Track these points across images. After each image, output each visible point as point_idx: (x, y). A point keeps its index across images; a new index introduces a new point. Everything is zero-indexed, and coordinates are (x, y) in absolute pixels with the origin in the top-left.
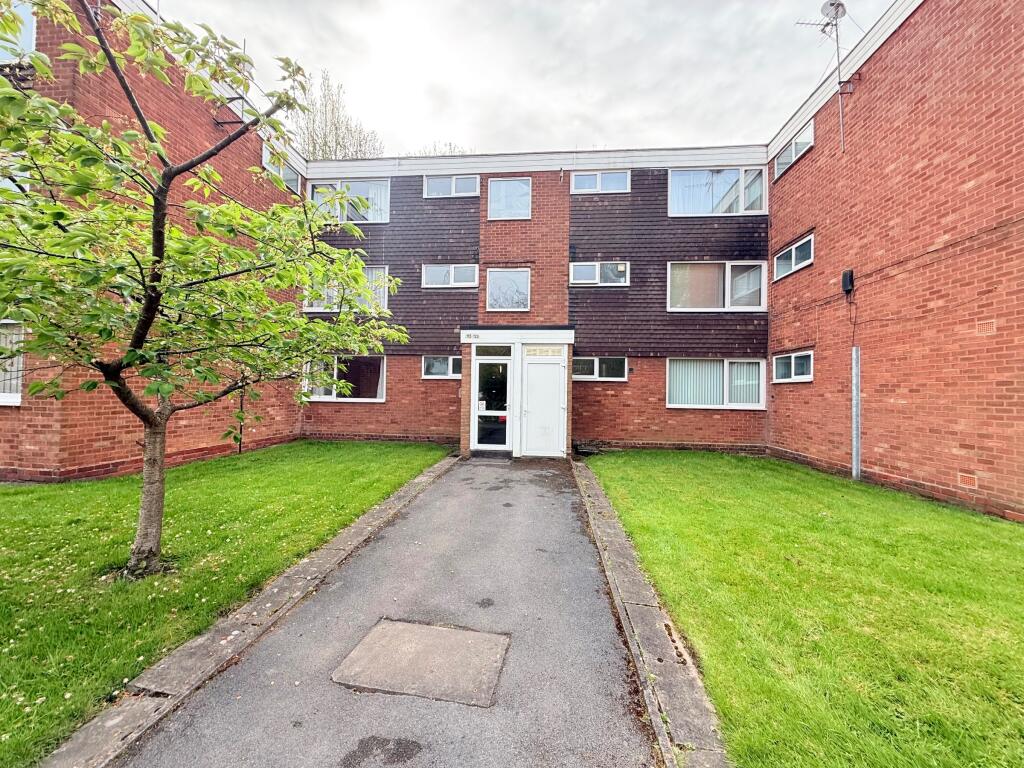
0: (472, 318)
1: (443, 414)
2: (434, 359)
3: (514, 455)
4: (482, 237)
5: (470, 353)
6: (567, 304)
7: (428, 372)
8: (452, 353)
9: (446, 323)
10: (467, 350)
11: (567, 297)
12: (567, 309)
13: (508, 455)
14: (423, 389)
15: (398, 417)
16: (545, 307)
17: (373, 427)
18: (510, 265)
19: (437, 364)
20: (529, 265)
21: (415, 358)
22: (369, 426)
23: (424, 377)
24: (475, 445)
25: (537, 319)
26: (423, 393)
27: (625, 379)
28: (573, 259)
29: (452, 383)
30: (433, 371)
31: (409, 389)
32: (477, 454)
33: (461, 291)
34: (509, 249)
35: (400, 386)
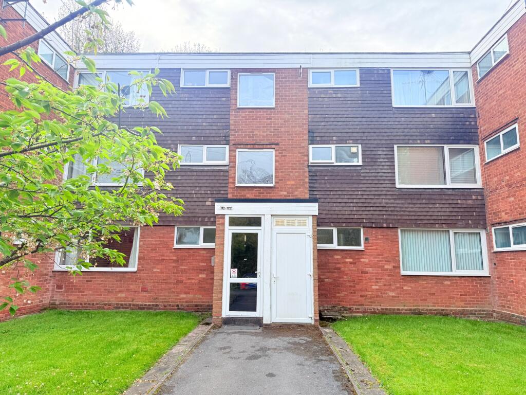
0: (222, 192)
1: (193, 281)
2: (186, 229)
3: (264, 322)
4: (232, 122)
5: (223, 224)
6: (307, 180)
7: (180, 241)
8: (203, 223)
9: (199, 196)
10: (221, 221)
11: (307, 174)
12: (307, 185)
13: (258, 322)
14: (175, 258)
15: (149, 286)
16: (288, 183)
17: (123, 295)
18: (257, 146)
19: (189, 234)
20: (273, 146)
21: (169, 228)
22: (119, 295)
23: (176, 246)
24: (226, 312)
25: (282, 193)
26: (174, 261)
27: (362, 248)
28: (312, 141)
29: (204, 252)
30: (185, 240)
31: (161, 258)
32: (229, 321)
33: (212, 168)
34: (256, 132)
35: (152, 255)
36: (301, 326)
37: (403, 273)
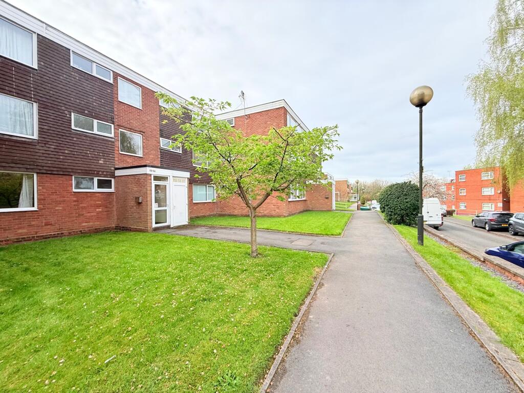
0: (111, 156)
1: (92, 214)
2: (82, 178)
3: (171, 227)
4: (115, 109)
5: (151, 179)
6: (159, 156)
7: (77, 187)
8: (98, 175)
9: (93, 156)
11: (159, 153)
12: (160, 159)
13: (168, 227)
14: (75, 199)
15: (52, 220)
16: (150, 156)
17: (25, 231)
18: (132, 131)
19: (84, 182)
20: (142, 133)
21: (67, 177)
22: (20, 231)
23: (74, 190)
24: (154, 225)
25: (147, 161)
26: (75, 201)
28: (162, 136)
29: (99, 195)
30: (82, 186)
31: (62, 199)
32: (156, 229)
33: (102, 137)
34: (131, 121)
35: (54, 197)
36: (184, 226)
37: (194, 202)
